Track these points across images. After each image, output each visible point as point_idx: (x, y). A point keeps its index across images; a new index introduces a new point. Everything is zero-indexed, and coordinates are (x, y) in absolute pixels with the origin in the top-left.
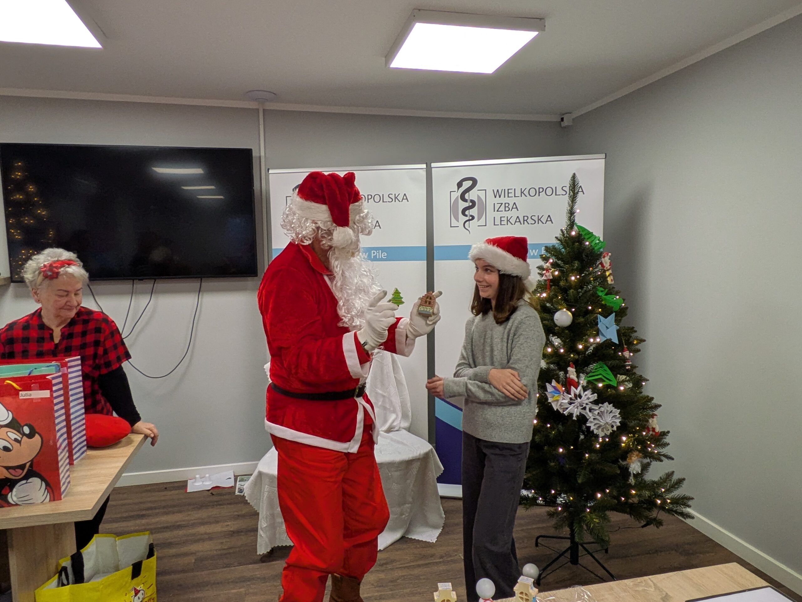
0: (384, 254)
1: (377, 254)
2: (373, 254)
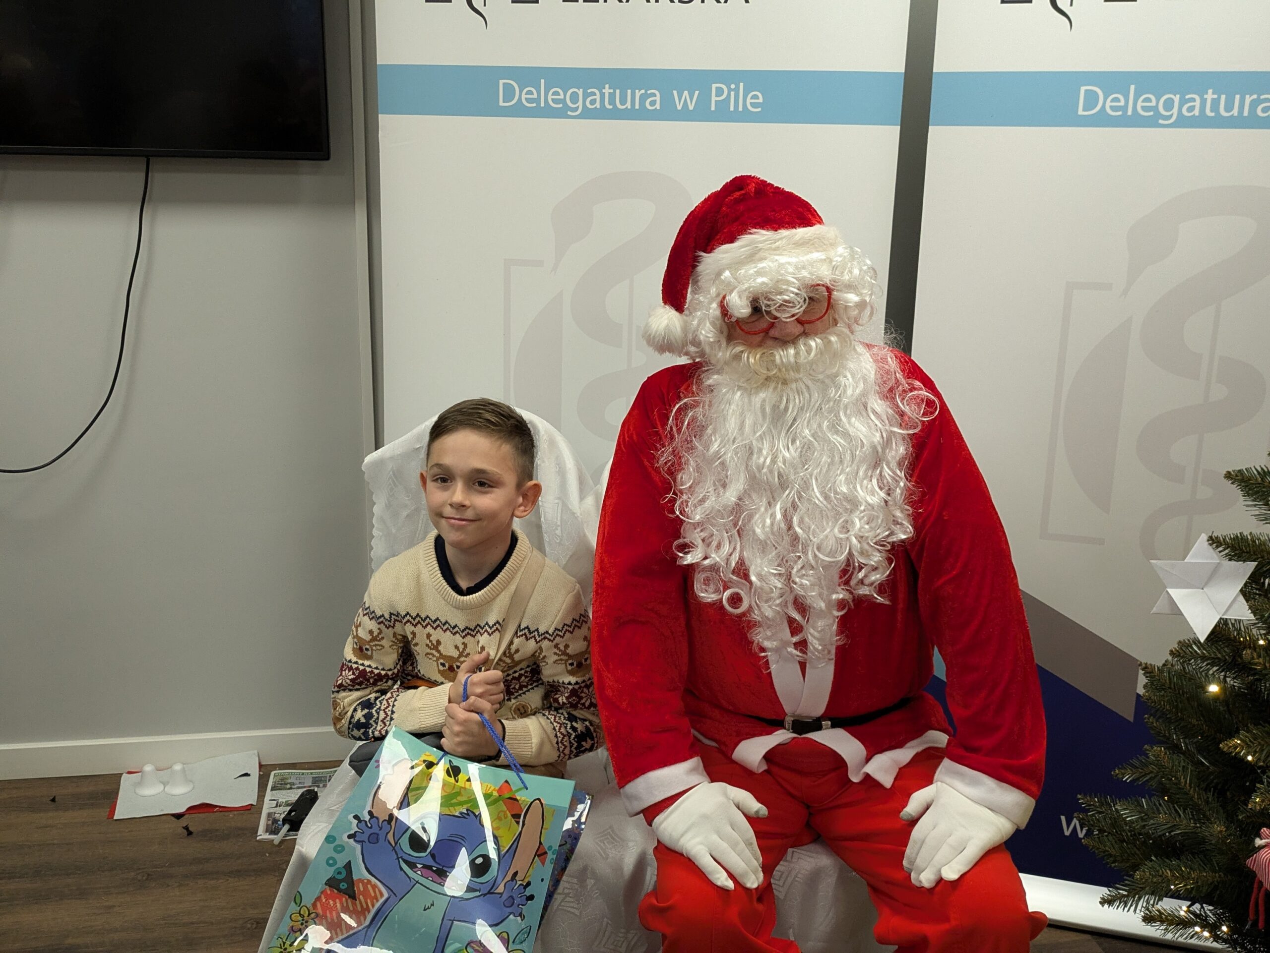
0: (755, 97)
1: (729, 94)
2: (716, 96)
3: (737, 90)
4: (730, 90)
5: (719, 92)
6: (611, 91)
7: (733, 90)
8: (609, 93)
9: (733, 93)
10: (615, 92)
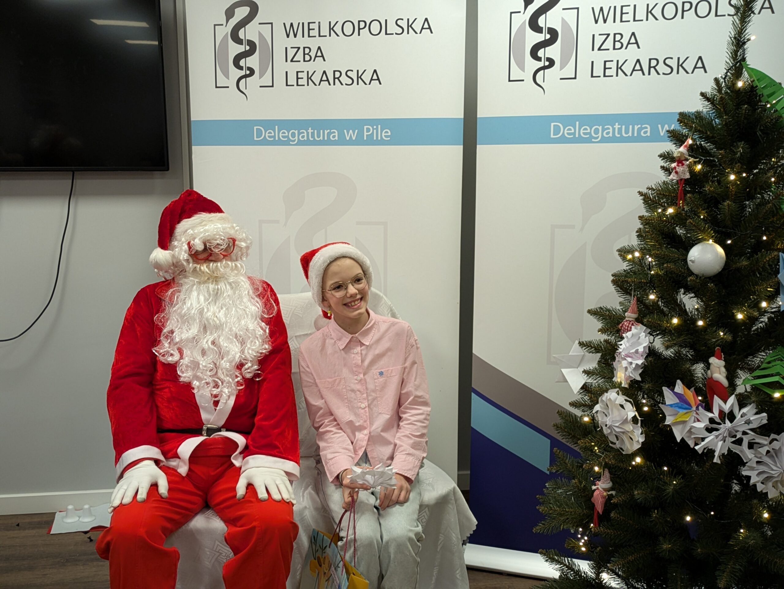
0: (386, 132)
1: (373, 131)
2: (367, 132)
3: (377, 129)
4: (373, 129)
5: (368, 130)
6: (312, 131)
7: (375, 129)
8: (311, 132)
9: (375, 131)
10: (314, 132)
